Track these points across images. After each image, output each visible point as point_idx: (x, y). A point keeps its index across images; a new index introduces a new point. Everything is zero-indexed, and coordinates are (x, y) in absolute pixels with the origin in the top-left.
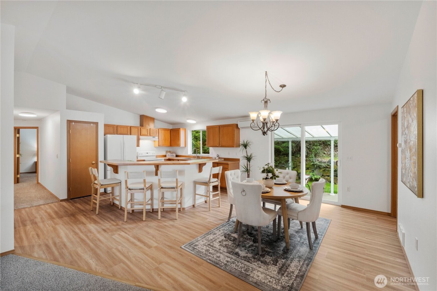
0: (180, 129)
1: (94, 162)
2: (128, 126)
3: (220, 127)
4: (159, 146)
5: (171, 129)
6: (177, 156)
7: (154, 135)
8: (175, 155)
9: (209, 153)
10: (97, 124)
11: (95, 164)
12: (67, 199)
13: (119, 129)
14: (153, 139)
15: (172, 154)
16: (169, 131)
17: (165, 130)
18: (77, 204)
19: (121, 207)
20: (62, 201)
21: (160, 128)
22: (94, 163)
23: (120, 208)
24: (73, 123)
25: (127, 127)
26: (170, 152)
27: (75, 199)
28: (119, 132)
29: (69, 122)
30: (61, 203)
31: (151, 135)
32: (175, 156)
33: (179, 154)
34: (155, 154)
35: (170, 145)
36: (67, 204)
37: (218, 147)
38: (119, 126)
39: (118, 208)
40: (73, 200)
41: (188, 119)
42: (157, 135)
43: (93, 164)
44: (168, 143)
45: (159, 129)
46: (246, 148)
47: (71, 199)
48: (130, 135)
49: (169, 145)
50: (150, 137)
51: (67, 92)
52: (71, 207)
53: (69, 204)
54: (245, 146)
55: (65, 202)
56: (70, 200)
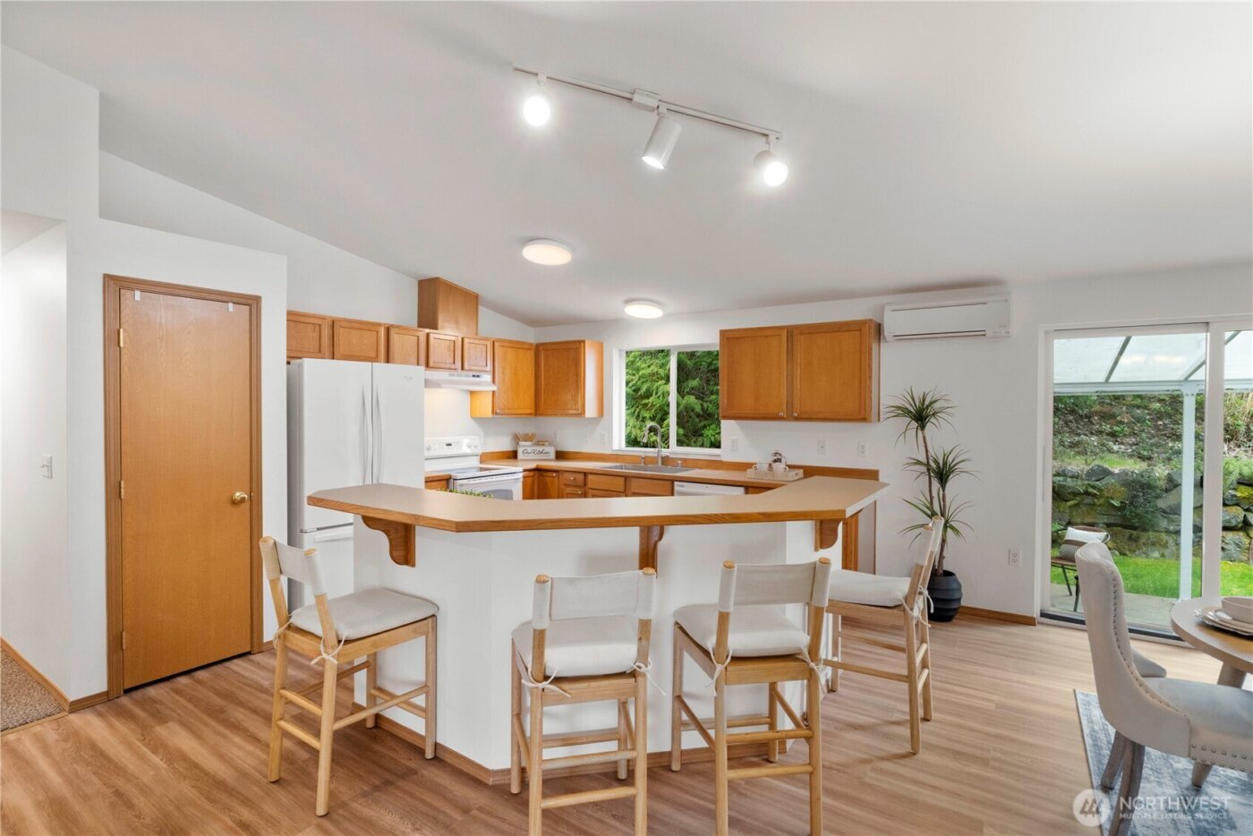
0: (583, 341)
1: (238, 495)
2: (379, 325)
3: (793, 333)
4: (494, 412)
5: (538, 346)
6: (560, 455)
7: (476, 368)
8: (552, 452)
9: (716, 445)
10: (251, 303)
11: (246, 506)
12: (107, 693)
13: (341, 334)
14: (472, 384)
15: (541, 448)
16: (531, 354)
17: (517, 346)
18: (173, 726)
19: (436, 745)
20: (79, 706)
21: (499, 340)
22: (243, 500)
23: (429, 755)
24: (138, 294)
25: (370, 327)
26: (527, 438)
27: (152, 691)
28: (340, 349)
29: (116, 286)
30: (75, 719)
31: (466, 367)
32: (553, 456)
33: (569, 446)
34: (475, 447)
35: (532, 411)
36: (111, 727)
37: (781, 419)
38: (340, 320)
39: (422, 752)
40: (138, 694)
41: (628, 301)
42: (489, 368)
43: (234, 503)
44: (526, 401)
45: (496, 344)
46: (923, 427)
47: (127, 691)
48: (388, 361)
49: (529, 411)
50: (464, 373)
51: (100, 147)
52: (142, 757)
53: (121, 726)
54: (921, 416)
55: (100, 715)
56: (125, 700)
